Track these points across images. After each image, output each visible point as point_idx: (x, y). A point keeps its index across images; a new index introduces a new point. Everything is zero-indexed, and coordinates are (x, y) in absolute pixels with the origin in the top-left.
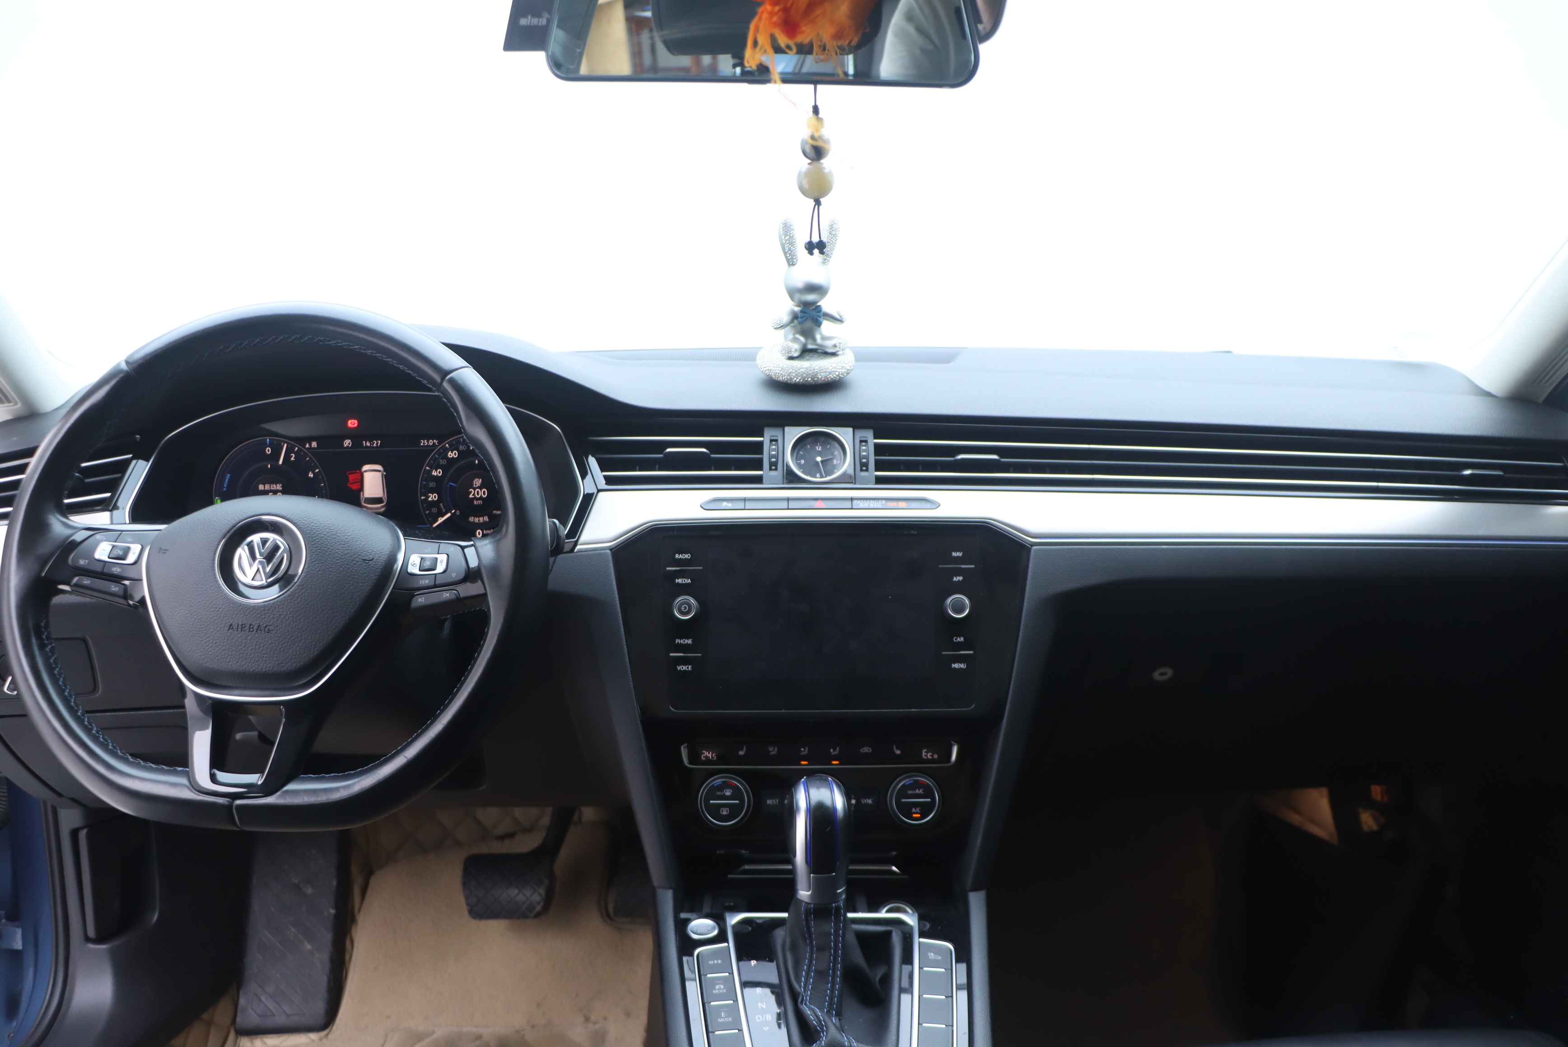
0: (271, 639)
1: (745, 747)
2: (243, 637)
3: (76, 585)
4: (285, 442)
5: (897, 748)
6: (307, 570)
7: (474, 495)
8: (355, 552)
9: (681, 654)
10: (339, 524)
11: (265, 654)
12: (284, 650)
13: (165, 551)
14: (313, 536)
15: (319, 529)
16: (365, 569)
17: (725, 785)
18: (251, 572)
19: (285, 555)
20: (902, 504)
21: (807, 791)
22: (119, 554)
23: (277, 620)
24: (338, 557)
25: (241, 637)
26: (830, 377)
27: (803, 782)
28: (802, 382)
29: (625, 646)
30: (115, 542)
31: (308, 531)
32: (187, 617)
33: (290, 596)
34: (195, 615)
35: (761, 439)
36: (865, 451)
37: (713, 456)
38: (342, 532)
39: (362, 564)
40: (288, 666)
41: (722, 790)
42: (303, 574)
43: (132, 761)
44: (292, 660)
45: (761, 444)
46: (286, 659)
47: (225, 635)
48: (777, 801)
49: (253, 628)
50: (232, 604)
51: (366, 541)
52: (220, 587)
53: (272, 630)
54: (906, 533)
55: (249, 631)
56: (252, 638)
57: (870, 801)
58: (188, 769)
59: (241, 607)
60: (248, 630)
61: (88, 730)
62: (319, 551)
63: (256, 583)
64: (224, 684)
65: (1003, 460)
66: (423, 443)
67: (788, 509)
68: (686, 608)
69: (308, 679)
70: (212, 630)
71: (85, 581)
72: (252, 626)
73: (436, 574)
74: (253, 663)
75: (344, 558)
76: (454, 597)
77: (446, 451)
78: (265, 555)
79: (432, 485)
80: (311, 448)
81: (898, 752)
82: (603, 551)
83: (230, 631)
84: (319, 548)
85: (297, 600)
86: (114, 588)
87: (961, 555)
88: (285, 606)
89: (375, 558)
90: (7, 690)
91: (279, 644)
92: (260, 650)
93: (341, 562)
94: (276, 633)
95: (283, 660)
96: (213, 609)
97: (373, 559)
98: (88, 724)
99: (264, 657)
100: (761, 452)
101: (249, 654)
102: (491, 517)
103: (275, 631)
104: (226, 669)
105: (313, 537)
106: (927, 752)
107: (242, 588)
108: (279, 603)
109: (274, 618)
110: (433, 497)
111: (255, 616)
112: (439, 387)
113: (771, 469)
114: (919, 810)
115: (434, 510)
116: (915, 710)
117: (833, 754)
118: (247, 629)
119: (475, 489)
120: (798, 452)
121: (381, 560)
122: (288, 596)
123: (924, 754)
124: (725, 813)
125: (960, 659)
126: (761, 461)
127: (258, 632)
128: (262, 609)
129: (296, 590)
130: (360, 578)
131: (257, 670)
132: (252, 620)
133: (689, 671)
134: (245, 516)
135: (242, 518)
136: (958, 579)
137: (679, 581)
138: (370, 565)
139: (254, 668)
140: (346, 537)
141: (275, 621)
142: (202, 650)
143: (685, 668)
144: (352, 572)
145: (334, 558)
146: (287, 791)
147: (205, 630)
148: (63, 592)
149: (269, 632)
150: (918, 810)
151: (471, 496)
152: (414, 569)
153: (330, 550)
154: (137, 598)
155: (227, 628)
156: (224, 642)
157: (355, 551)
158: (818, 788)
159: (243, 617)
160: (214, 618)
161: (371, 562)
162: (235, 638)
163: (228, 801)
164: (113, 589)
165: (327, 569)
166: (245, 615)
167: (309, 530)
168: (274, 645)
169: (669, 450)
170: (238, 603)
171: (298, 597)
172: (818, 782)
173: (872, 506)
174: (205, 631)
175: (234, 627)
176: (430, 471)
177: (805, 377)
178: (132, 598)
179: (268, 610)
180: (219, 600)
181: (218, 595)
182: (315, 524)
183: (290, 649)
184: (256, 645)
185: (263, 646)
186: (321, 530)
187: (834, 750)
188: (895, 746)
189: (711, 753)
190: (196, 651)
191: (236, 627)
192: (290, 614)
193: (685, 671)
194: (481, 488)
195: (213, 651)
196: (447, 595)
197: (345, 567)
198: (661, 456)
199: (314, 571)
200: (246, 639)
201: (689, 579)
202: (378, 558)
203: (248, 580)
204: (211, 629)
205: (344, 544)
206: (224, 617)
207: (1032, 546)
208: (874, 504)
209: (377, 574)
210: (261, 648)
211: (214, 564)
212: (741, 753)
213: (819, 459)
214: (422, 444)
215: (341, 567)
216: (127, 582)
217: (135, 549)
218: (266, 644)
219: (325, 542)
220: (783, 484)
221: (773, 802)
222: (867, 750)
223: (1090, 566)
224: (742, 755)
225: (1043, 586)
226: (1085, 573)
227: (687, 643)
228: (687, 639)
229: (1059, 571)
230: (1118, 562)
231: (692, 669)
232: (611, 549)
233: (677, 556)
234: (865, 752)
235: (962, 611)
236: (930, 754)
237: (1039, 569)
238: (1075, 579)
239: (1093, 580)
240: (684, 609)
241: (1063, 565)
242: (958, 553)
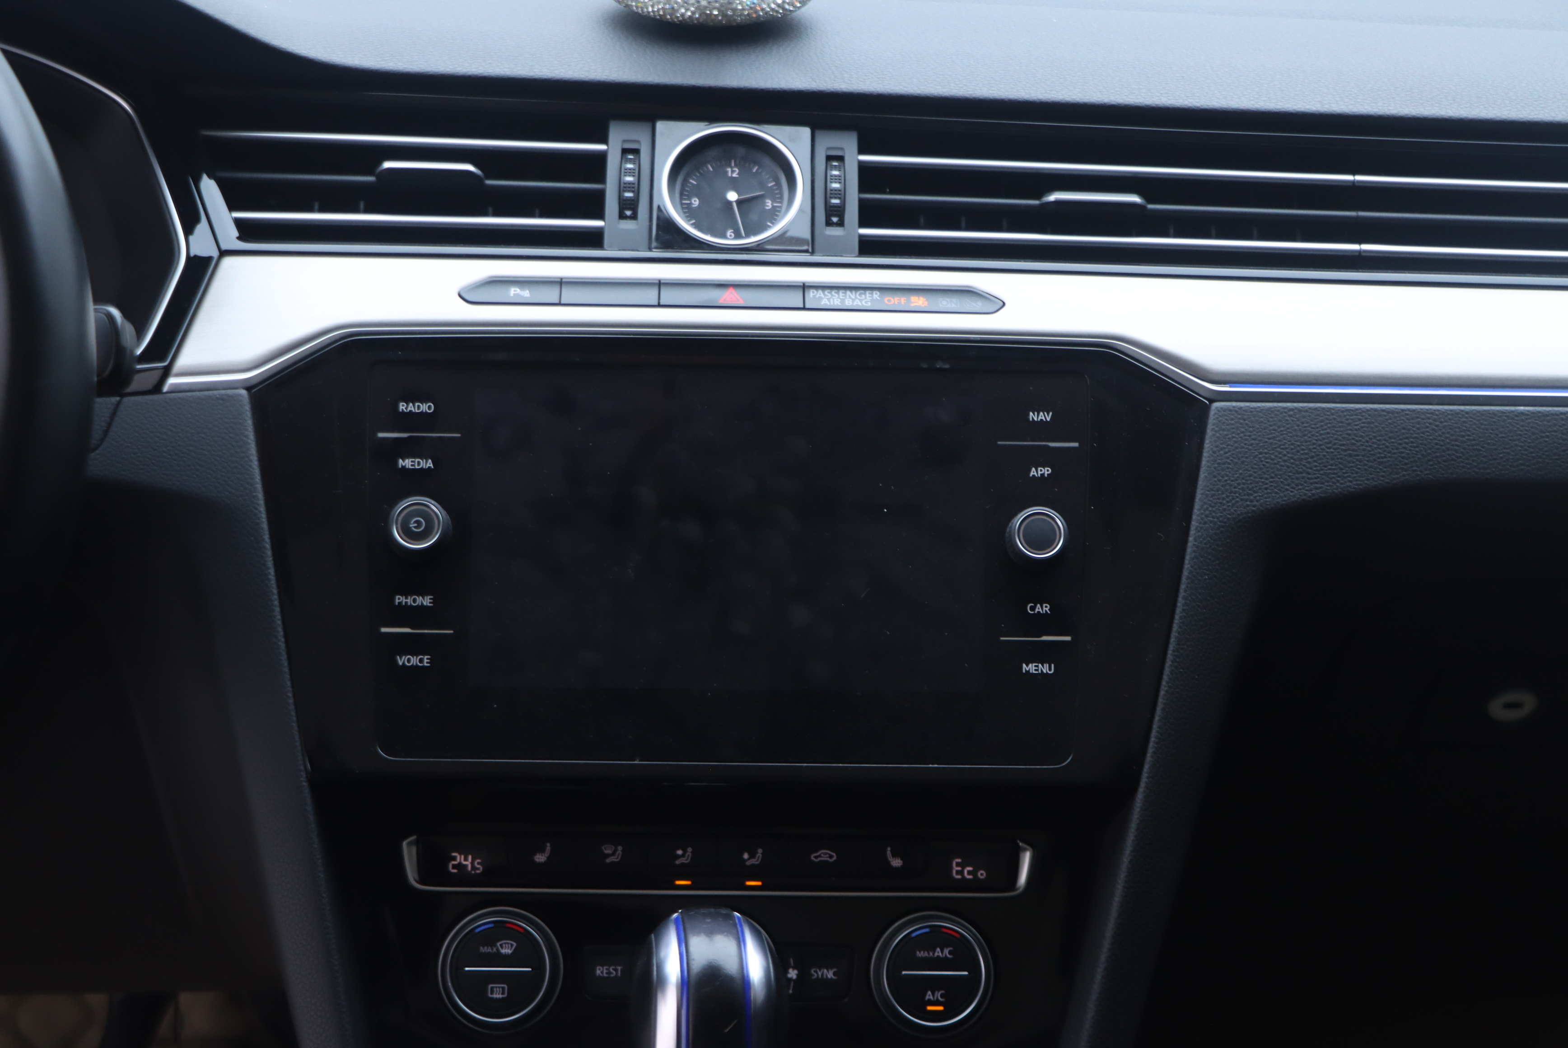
1: (548, 845)
5: (894, 855)
9: (407, 630)
17: (500, 931)
20: (918, 301)
21: (683, 941)
26: (763, 9)
27: (676, 919)
28: (697, 19)
29: (278, 609)
35: (602, 147)
36: (837, 179)
37: (489, 182)
41: (492, 944)
45: (601, 158)
48: (619, 968)
54: (925, 366)
57: (830, 974)
65: (1151, 206)
67: (659, 305)
68: (419, 523)
81: (897, 863)
82: (229, 392)
87: (1048, 419)
100: (602, 178)
106: (963, 865)
113: (622, 216)
114: (942, 996)
116: (936, 766)
117: (748, 863)
120: (685, 181)
123: (956, 868)
124: (497, 996)
125: (1041, 653)
126: (600, 197)
133: (424, 667)
136: (1040, 473)
137: (407, 463)
143: (414, 661)
150: (938, 995)
158: (710, 933)
169: (388, 165)
172: (709, 920)
173: (848, 303)
177: (706, 8)
187: (752, 856)
188: (889, 849)
189: (470, 858)
193: (414, 668)
198: (371, 179)
201: (430, 461)
207: (1212, 401)
208: (853, 300)
212: (540, 858)
213: (732, 196)
220: (650, 249)
221: (609, 973)
222: (825, 858)
223: (1345, 450)
224: (540, 864)
225: (1235, 493)
226: (1332, 465)
227: (420, 604)
228: (421, 598)
229: (1273, 460)
230: (1412, 442)
231: (431, 661)
232: (250, 387)
233: (403, 405)
234: (821, 861)
235: (1048, 543)
236: (970, 869)
237: (1226, 453)
238: (1309, 479)
239: (1350, 482)
240: (415, 527)
241: (1282, 447)
242: (1041, 413)
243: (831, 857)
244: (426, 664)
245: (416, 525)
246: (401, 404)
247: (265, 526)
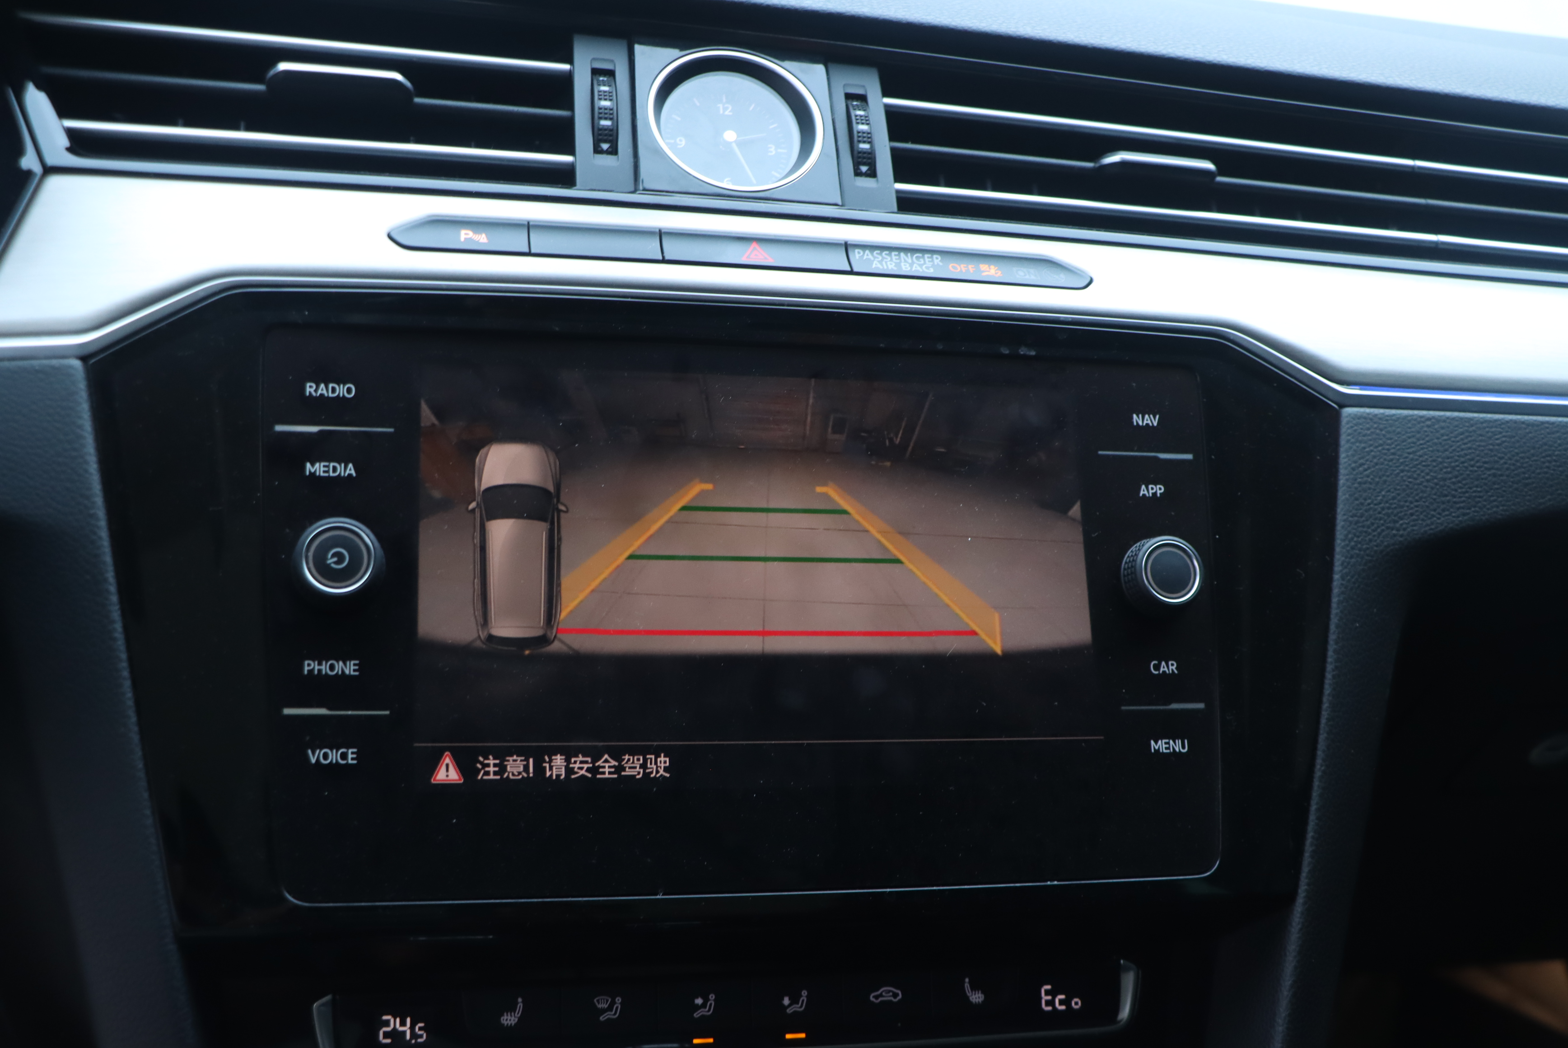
1: (520, 1000)
5: (974, 988)
9: (323, 711)
20: (990, 271)
29: (127, 684)
35: (566, 67)
36: (863, 120)
37: (421, 98)
45: (567, 80)
54: (1005, 351)
65: (1219, 179)
67: (666, 260)
68: (340, 558)
81: (977, 998)
87: (1155, 424)
100: (568, 103)
106: (1053, 993)
113: (597, 150)
116: (1056, 883)
117: (788, 1011)
123: (1045, 998)
125: (1171, 726)
126: (568, 125)
133: (347, 765)
136: (1151, 491)
137: (319, 469)
143: (334, 756)
173: (905, 269)
188: (967, 980)
189: (408, 1020)
193: (334, 767)
198: (260, 87)
201: (350, 466)
207: (1342, 406)
208: (911, 265)
212: (509, 1020)
213: (730, 136)
220: (638, 192)
222: (888, 998)
223: (1489, 469)
224: (510, 1028)
225: (1381, 519)
226: (1477, 486)
227: (340, 672)
228: (341, 663)
229: (1416, 479)
230: (1555, 461)
231: (359, 756)
232: (86, 356)
233: (311, 387)
234: (882, 1002)
235: (1181, 585)
236: (1062, 997)
237: (1366, 470)
238: (1455, 503)
239: (1497, 507)
240: (336, 563)
241: (1424, 463)
242: (1147, 416)
243: (895, 995)
244: (350, 761)
245: (335, 559)
246: (308, 385)
247: (108, 559)
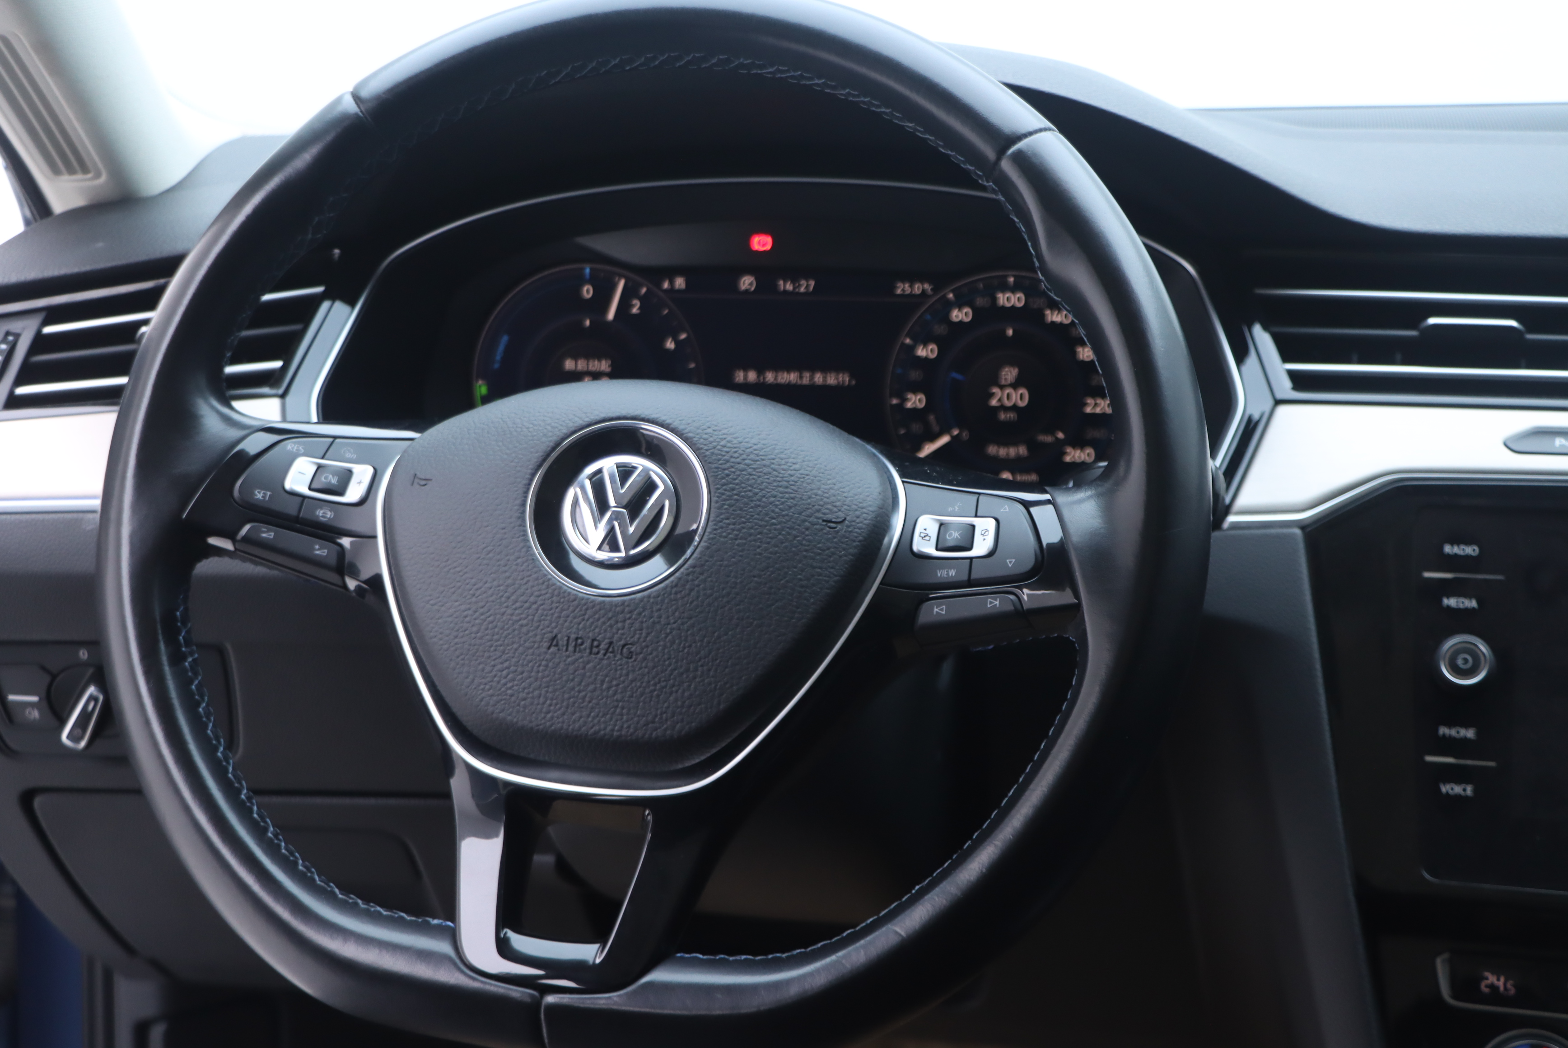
0: (634, 671)
2: (576, 665)
3: (246, 539)
4: (621, 276)
6: (712, 536)
7: (1000, 400)
8: (809, 504)
9: (1451, 760)
10: (776, 445)
11: (621, 701)
12: (658, 696)
13: (423, 482)
14: (724, 466)
15: (735, 452)
16: (828, 540)
18: (597, 534)
19: (667, 503)
22: (330, 482)
23: (648, 634)
24: (773, 511)
25: (573, 663)
29: (1328, 736)
30: (323, 458)
31: (714, 457)
32: (466, 617)
33: (676, 586)
34: (482, 614)
37: (1531, 336)
38: (783, 462)
39: (822, 530)
40: (666, 730)
42: (702, 544)
43: (341, 899)
44: (673, 716)
46: (661, 714)
47: (542, 658)
49: (598, 646)
50: (558, 595)
51: (829, 482)
52: (534, 560)
53: (637, 654)
55: (591, 653)
56: (595, 667)
58: (450, 923)
59: (575, 603)
60: (588, 651)
61: (258, 832)
62: (736, 497)
63: (604, 555)
64: (532, 756)
66: (902, 288)
68: (1466, 662)
69: (703, 758)
70: (515, 646)
71: (264, 532)
72: (596, 643)
73: (971, 559)
74: (594, 718)
75: (787, 515)
76: (1010, 608)
77: (949, 306)
78: (625, 501)
79: (915, 375)
80: (672, 290)
82: (1285, 530)
83: (553, 649)
84: (735, 492)
85: (689, 594)
86: (320, 550)
88: (664, 607)
89: (848, 518)
90: (68, 737)
91: (649, 682)
92: (611, 692)
93: (780, 523)
94: (645, 659)
95: (656, 716)
96: (518, 604)
97: (845, 519)
98: (259, 819)
99: (617, 707)
101: (587, 699)
102: (1033, 446)
103: (641, 656)
104: (541, 727)
105: (725, 469)
107: (577, 564)
108: (652, 600)
109: (641, 630)
110: (915, 401)
111: (604, 623)
112: (992, 170)
115: (916, 427)
118: (585, 649)
119: (1002, 387)
121: (861, 522)
122: (672, 587)
127: (609, 654)
128: (618, 609)
129: (688, 574)
130: (818, 557)
131: (602, 732)
132: (597, 630)
133: (1467, 797)
134: (587, 419)
135: (580, 422)
137: (1451, 602)
138: (838, 532)
139: (596, 728)
140: (789, 472)
141: (644, 635)
142: (494, 684)
143: (1457, 789)
144: (802, 544)
145: (767, 514)
146: (650, 984)
147: (501, 646)
148: (219, 552)
149: (631, 658)
151: (994, 402)
152: (925, 545)
153: (758, 497)
154: (366, 574)
155: (546, 645)
156: (538, 672)
157: (809, 501)
159: (580, 624)
160: (520, 623)
161: (839, 527)
162: (562, 665)
163: (532, 996)
164: (317, 552)
165: (751, 535)
166: (583, 620)
167: (717, 455)
168: (638, 684)
169: (1432, 321)
170: (569, 594)
171: (691, 590)
174: (502, 648)
175: (560, 643)
176: (912, 349)
178: (354, 574)
179: (631, 612)
180: (532, 587)
181: (530, 576)
182: (729, 442)
183: (671, 693)
184: (603, 682)
185: (617, 685)
186: (741, 455)
189: (1502, 979)
190: (482, 687)
191: (565, 643)
192: (675, 623)
193: (1458, 797)
194: (1015, 386)
195: (515, 688)
196: (994, 603)
197: (789, 534)
198: (1413, 333)
199: (725, 537)
200: (584, 668)
201: (1474, 601)
202: (855, 519)
203: (591, 549)
204: (513, 643)
205: (787, 487)
206: (540, 621)
209: (851, 551)
210: (614, 688)
211: (524, 512)
214: (899, 291)
215: (780, 534)
216: (346, 542)
217: (362, 474)
218: (624, 682)
219: (748, 479)
227: (1464, 736)
228: (1464, 730)
231: (1475, 791)
232: (1303, 526)
233: (1448, 548)
244: (1469, 794)
245: (1462, 662)
246: (1446, 546)
247: (1317, 655)
